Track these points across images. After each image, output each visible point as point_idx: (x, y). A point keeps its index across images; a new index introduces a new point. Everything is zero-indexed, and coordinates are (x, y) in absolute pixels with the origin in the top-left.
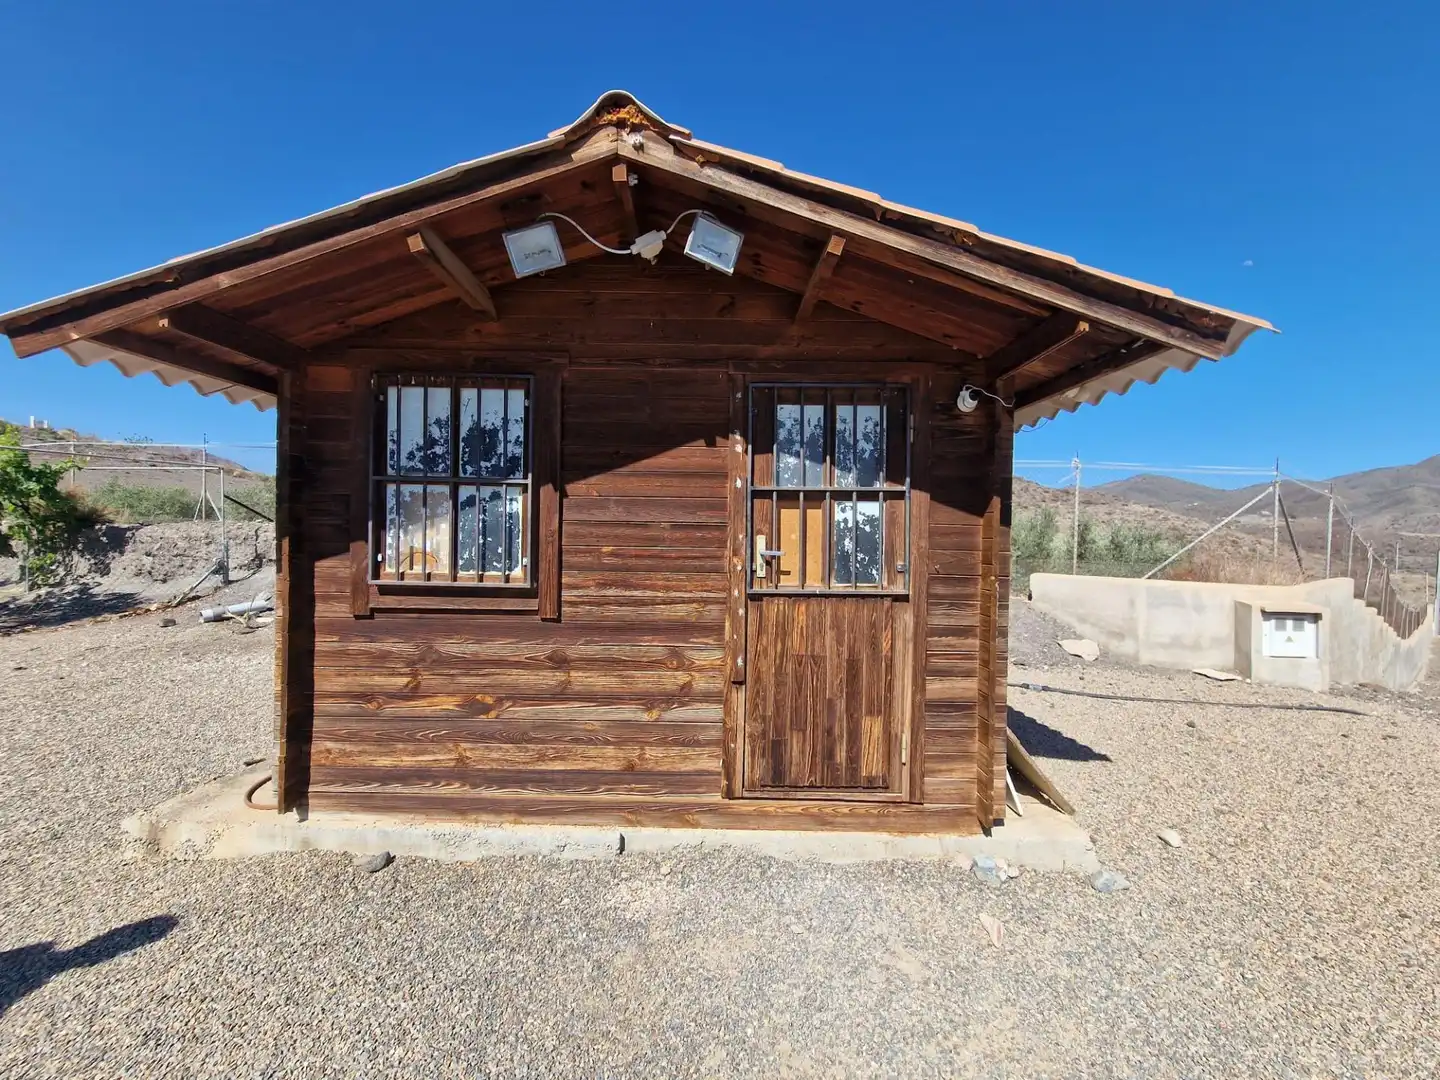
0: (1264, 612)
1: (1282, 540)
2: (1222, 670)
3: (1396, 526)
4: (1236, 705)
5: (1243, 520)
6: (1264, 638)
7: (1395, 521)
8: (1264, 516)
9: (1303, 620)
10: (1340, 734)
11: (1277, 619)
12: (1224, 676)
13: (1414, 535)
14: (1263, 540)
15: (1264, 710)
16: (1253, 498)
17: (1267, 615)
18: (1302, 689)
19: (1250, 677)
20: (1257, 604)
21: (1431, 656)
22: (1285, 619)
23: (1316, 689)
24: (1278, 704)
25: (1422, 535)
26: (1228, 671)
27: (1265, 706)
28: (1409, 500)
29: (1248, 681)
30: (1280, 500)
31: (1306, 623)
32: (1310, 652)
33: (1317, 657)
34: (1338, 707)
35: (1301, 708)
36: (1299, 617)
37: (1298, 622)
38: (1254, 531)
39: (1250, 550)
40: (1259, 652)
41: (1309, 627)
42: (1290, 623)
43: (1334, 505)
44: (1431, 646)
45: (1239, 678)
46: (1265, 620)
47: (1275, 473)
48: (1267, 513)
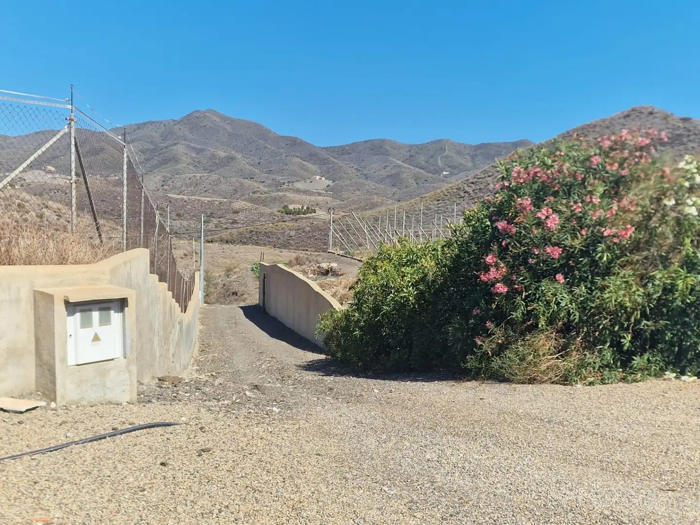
0: (67, 303)
1: (80, 208)
2: (21, 396)
3: (165, 187)
4: (42, 452)
5: (30, 177)
6: (69, 339)
7: (164, 182)
8: (50, 172)
9: (109, 309)
10: (159, 462)
11: (81, 311)
12: (23, 405)
13: (180, 197)
14: (50, 203)
15: (76, 448)
16: (36, 150)
17: (72, 307)
18: (110, 403)
19: (54, 400)
20: (60, 293)
21: (201, 327)
22: (91, 310)
23: (125, 398)
24: (90, 436)
25: (185, 197)
26: (29, 395)
27: (77, 443)
28: (175, 160)
29: (53, 405)
30: (76, 145)
31: (112, 312)
32: (116, 352)
33: (125, 358)
34: (149, 421)
35: (115, 433)
36: (104, 305)
37: (104, 312)
38: (40, 191)
39: (37, 216)
40: (64, 360)
41: (115, 316)
42: (96, 315)
43: (128, 157)
44: (200, 316)
45: (43, 404)
46: (69, 315)
47: (70, 107)
48: (53, 169)
